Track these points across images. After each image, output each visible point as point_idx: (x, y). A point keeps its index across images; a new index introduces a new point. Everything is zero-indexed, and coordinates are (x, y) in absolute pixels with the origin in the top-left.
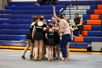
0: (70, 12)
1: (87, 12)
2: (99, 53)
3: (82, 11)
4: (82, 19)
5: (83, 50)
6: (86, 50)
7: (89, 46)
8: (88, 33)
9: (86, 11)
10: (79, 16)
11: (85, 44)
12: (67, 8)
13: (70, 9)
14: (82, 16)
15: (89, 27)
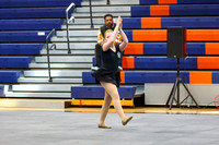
0: (91, 13)
1: (132, 12)
2: (164, 111)
3: (120, 9)
6: (131, 103)
7: (138, 93)
8: (135, 63)
9: (129, 9)
11: (128, 89)
12: (83, 4)
13: (90, 6)
15: (139, 47)
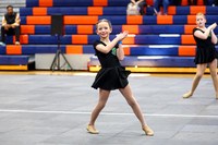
1: (26, 4)
4: (18, 15)
5: (20, 67)
6: (25, 68)
10: (14, 10)
14: (18, 10)
